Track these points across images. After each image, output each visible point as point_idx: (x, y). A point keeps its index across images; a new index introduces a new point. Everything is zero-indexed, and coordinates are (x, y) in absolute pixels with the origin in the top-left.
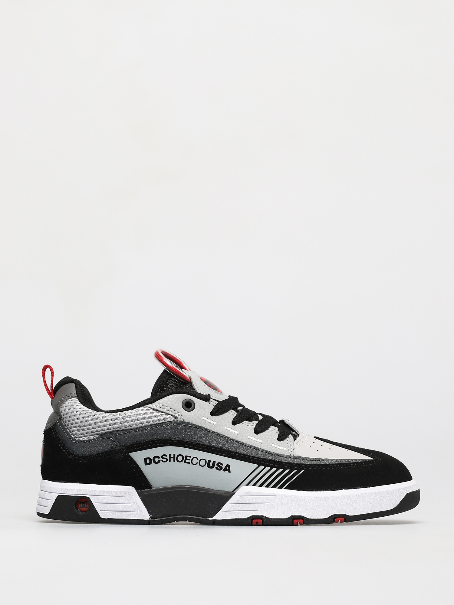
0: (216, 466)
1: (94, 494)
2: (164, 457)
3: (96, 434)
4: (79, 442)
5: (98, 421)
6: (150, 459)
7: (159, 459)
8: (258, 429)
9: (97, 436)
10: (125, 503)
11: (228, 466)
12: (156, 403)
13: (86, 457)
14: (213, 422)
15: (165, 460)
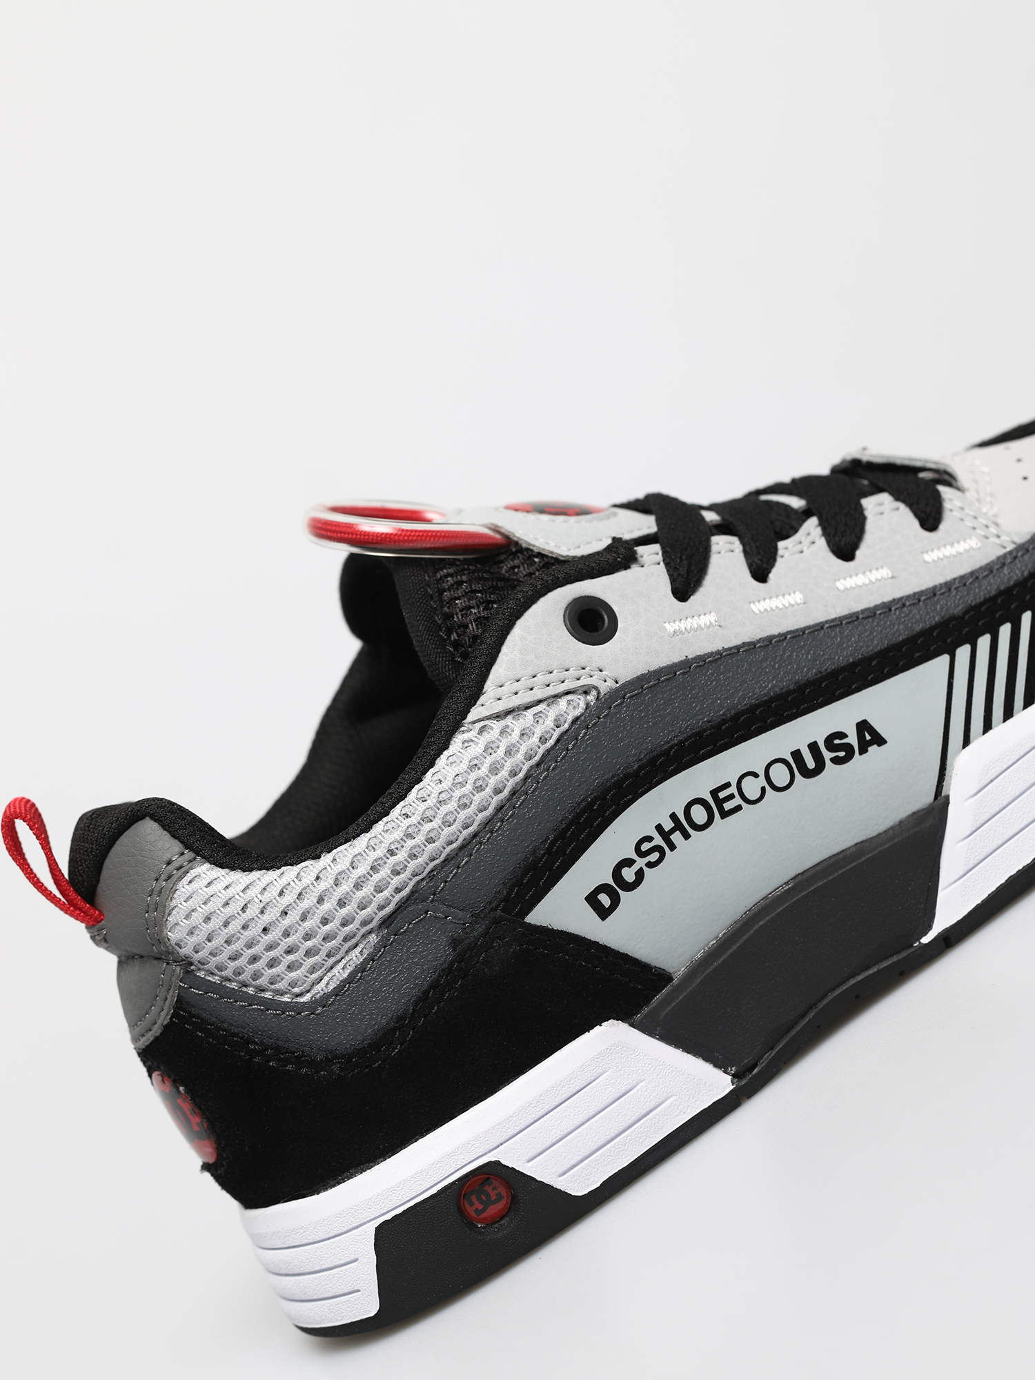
0: (828, 755)
1: (504, 1138)
2: (645, 846)
3: (364, 936)
4: (324, 1001)
5: (346, 887)
6: (603, 888)
7: (635, 868)
8: (840, 541)
9: (373, 938)
10: (623, 1090)
11: (863, 726)
12: (489, 685)
13: (385, 1037)
14: (705, 620)
15: (654, 857)
